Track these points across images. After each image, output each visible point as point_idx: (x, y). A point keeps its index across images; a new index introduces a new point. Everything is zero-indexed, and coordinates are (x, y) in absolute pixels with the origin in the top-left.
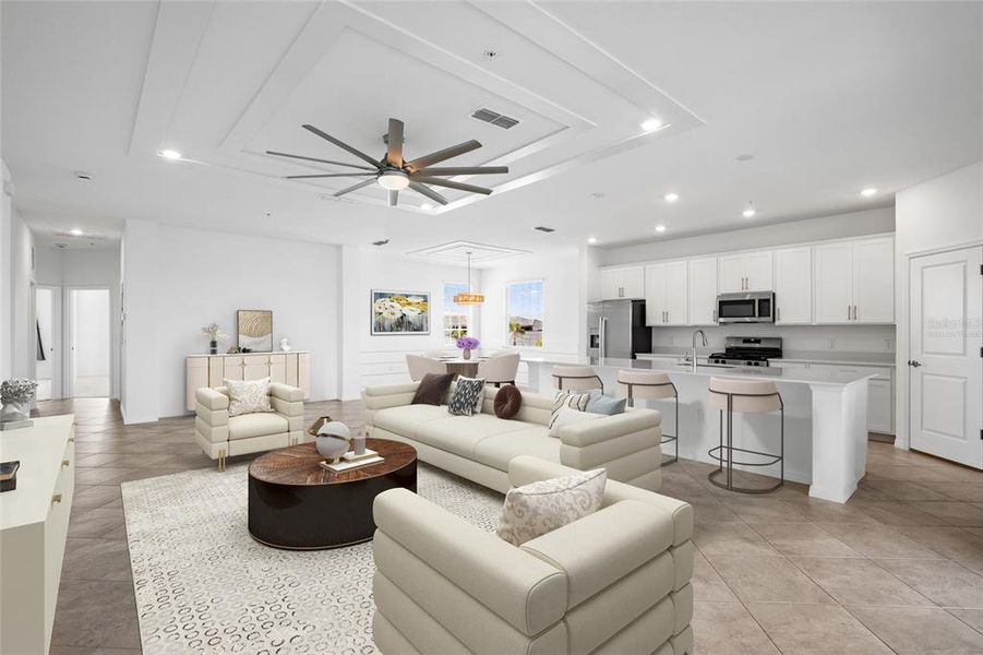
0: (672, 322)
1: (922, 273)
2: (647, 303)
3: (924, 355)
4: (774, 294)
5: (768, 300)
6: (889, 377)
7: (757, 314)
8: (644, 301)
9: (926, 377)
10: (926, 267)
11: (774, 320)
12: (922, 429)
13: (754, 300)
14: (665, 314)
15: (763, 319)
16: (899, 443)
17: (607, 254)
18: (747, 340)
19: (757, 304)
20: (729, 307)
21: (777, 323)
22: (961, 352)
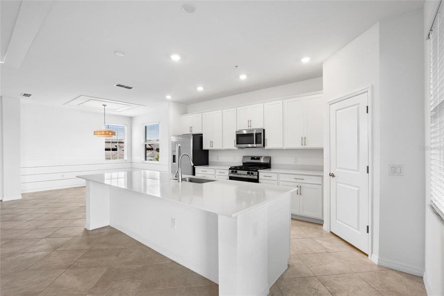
0: (214, 147)
1: (336, 114)
2: (203, 136)
3: (337, 170)
4: (264, 130)
5: (261, 133)
6: (321, 183)
7: (255, 143)
8: (202, 134)
9: (338, 184)
10: (338, 110)
11: (264, 146)
12: (336, 219)
13: (253, 134)
14: (212, 142)
15: (258, 145)
16: (325, 227)
17: (185, 106)
18: (253, 158)
19: (255, 136)
20: (243, 139)
21: (266, 147)
22: (357, 169)
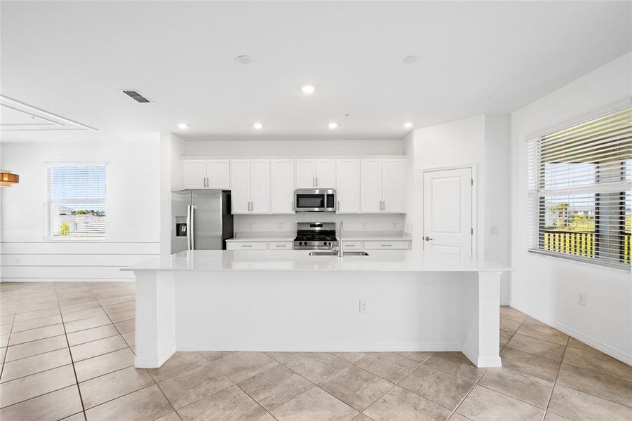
0: (255, 211)
1: (432, 182)
3: (433, 233)
4: (336, 191)
5: (333, 195)
8: (230, 191)
9: (434, 247)
10: (435, 179)
13: (324, 195)
15: (330, 209)
17: (188, 144)
18: (312, 225)
19: (326, 197)
20: (303, 199)
21: (337, 212)
22: (458, 231)
